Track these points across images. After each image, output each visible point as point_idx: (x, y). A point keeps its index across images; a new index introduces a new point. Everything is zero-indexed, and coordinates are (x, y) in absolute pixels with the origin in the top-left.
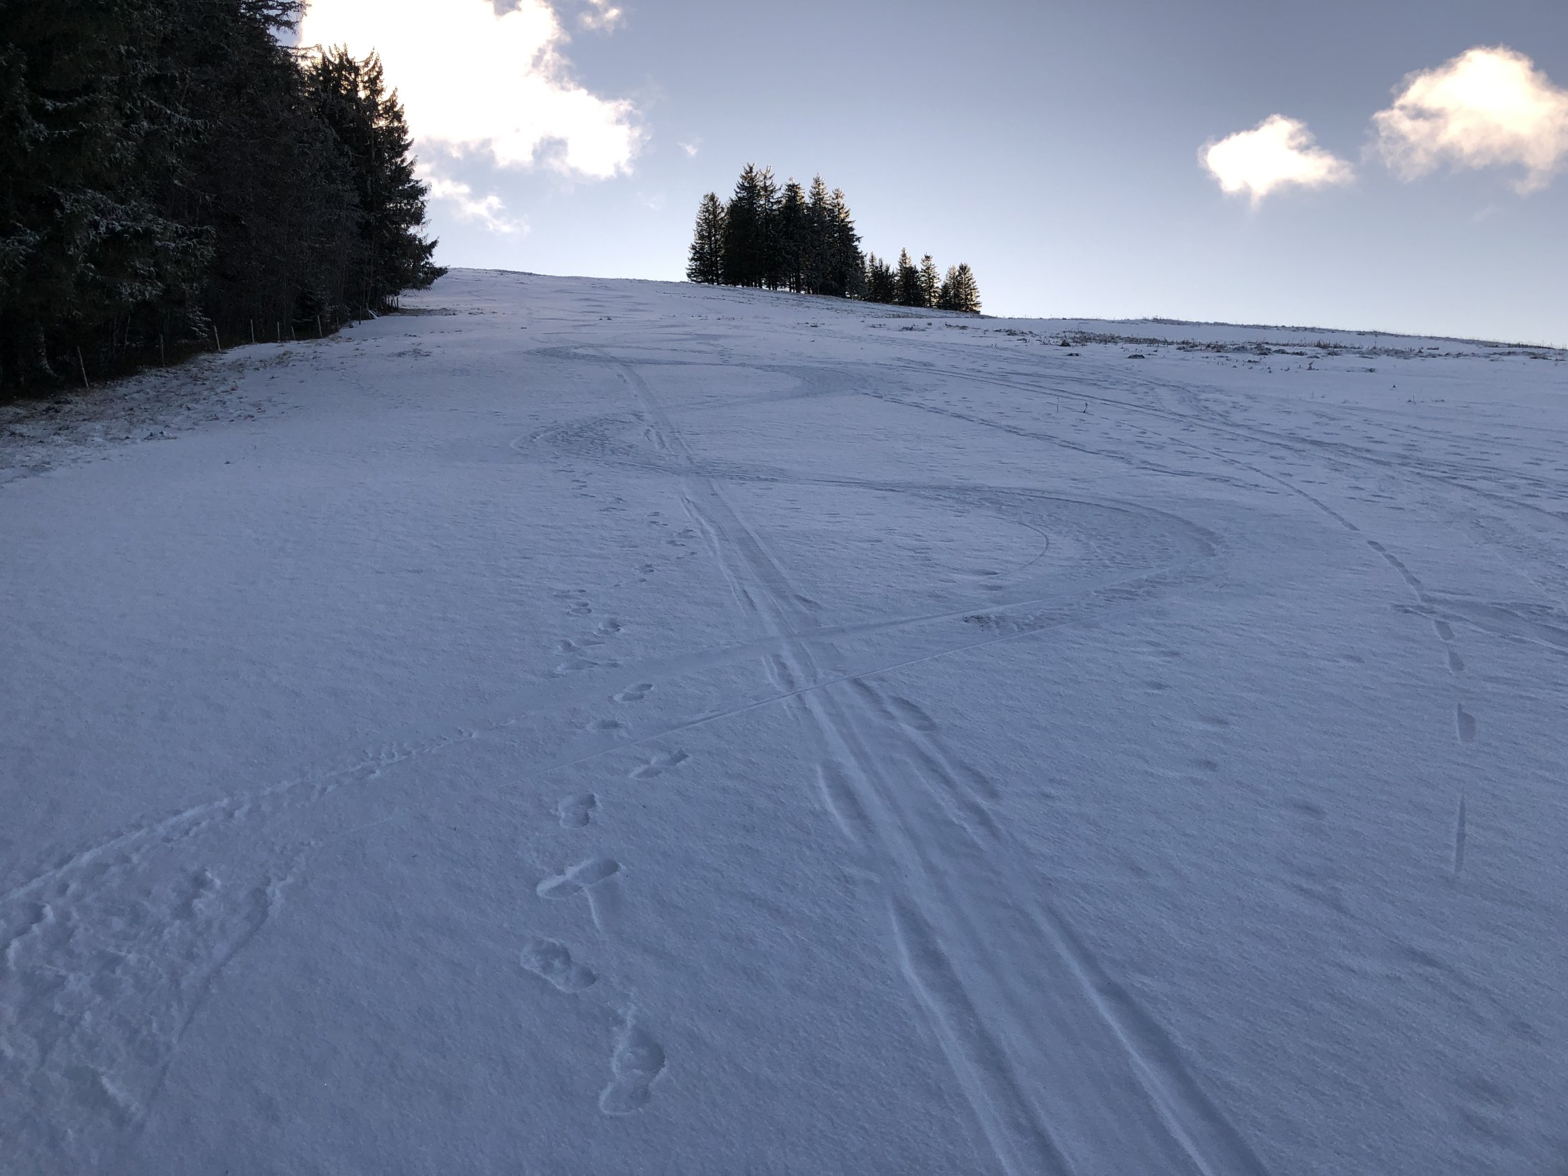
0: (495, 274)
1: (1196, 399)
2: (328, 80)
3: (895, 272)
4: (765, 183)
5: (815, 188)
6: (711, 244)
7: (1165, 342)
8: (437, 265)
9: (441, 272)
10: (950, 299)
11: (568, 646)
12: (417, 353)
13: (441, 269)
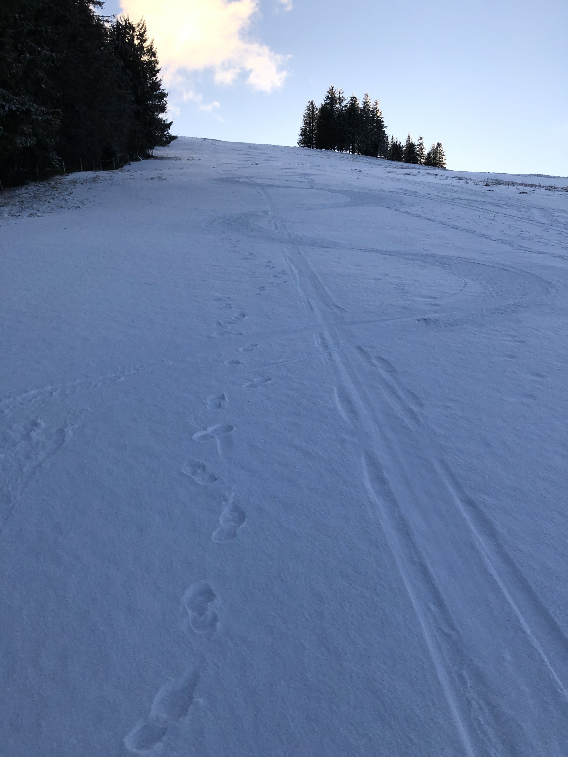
0: (201, 140)
1: (552, 215)
2: (119, 34)
3: (404, 145)
4: (339, 95)
5: (365, 99)
6: (310, 127)
7: (540, 186)
8: (173, 134)
9: (174, 138)
10: (431, 160)
11: (219, 323)
12: (160, 178)
13: (174, 136)
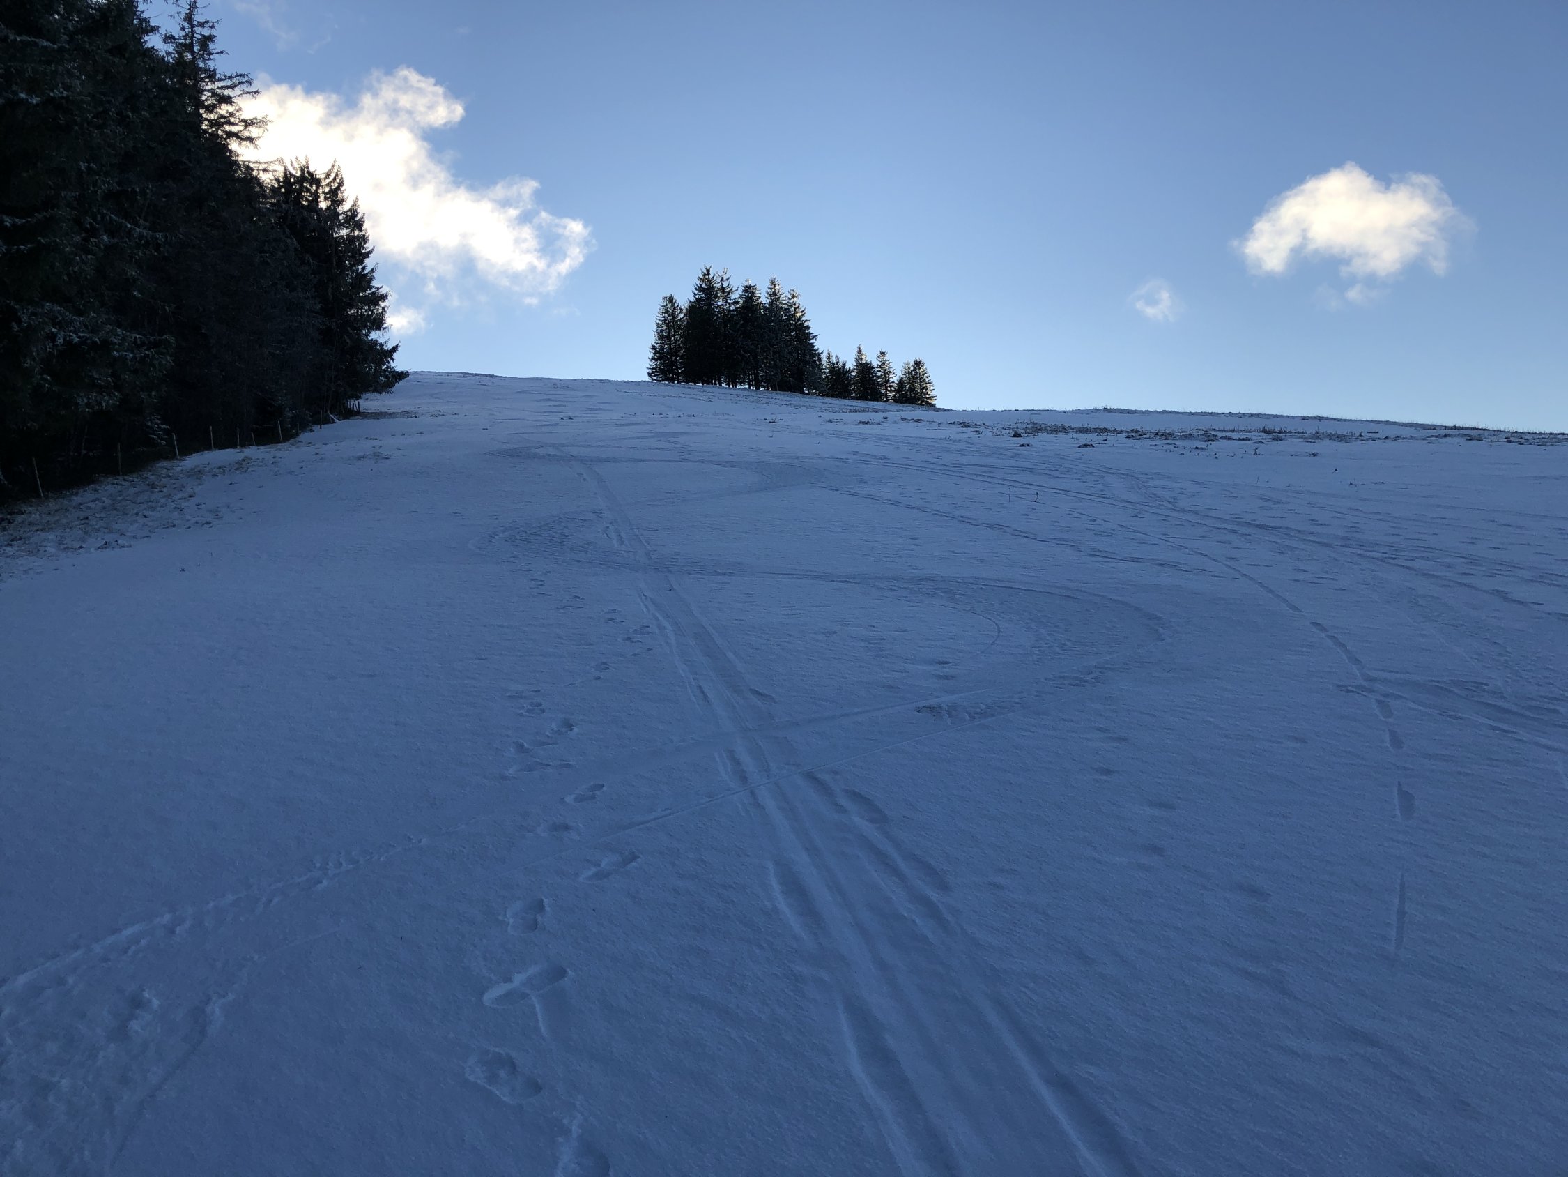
1: (1145, 486)
2: (289, 192)
3: (852, 368)
4: (722, 284)
5: (771, 288)
6: (670, 344)
7: (1115, 431)
8: (399, 369)
9: (403, 375)
10: (906, 393)
11: (520, 747)
12: (377, 456)
13: (402, 372)
